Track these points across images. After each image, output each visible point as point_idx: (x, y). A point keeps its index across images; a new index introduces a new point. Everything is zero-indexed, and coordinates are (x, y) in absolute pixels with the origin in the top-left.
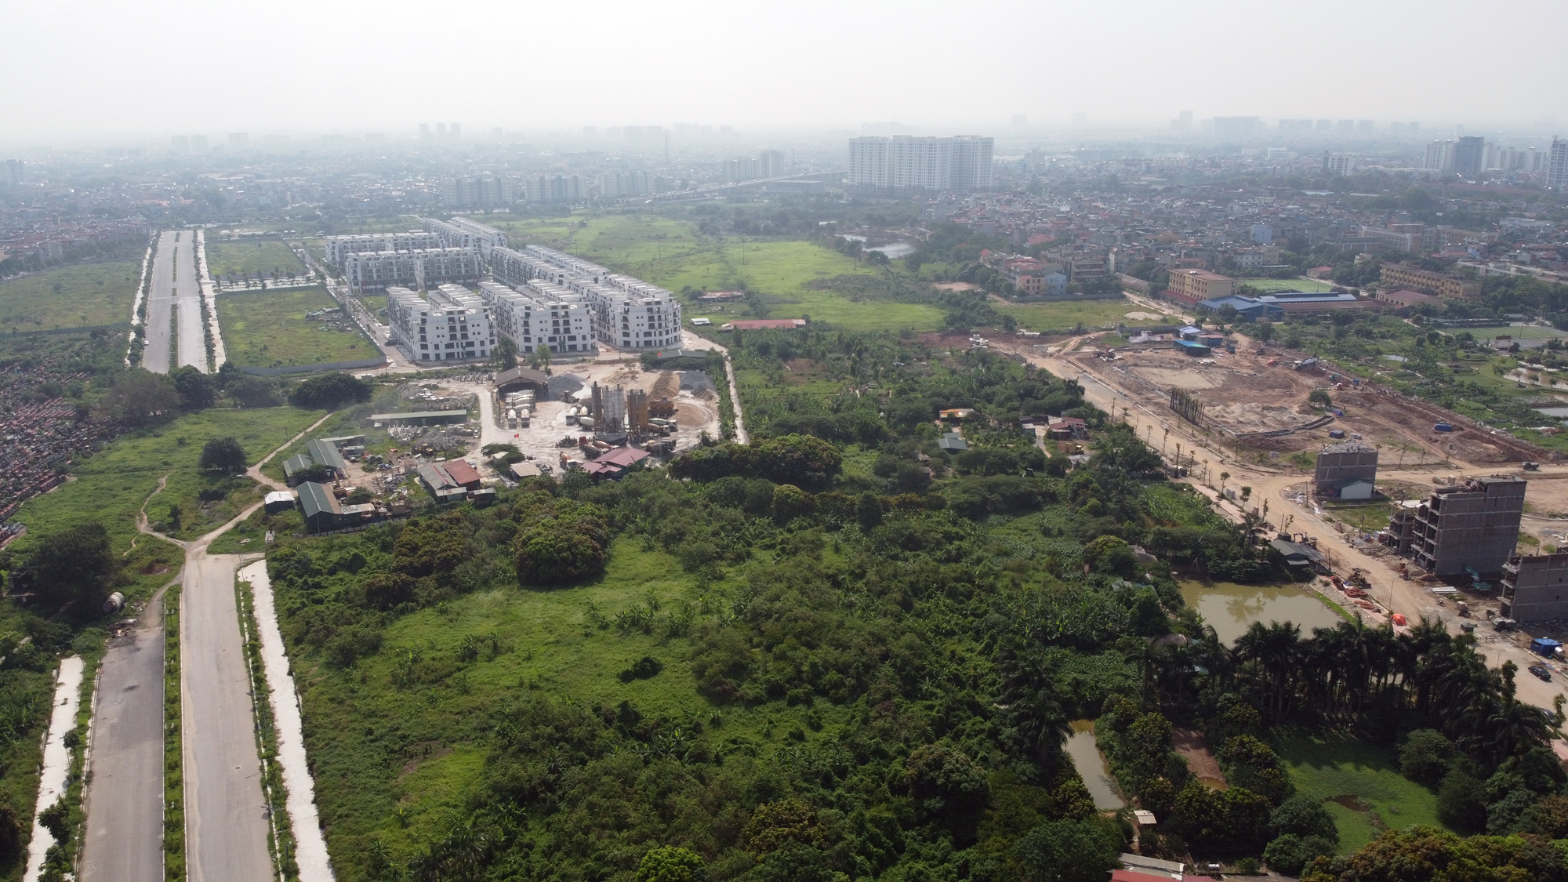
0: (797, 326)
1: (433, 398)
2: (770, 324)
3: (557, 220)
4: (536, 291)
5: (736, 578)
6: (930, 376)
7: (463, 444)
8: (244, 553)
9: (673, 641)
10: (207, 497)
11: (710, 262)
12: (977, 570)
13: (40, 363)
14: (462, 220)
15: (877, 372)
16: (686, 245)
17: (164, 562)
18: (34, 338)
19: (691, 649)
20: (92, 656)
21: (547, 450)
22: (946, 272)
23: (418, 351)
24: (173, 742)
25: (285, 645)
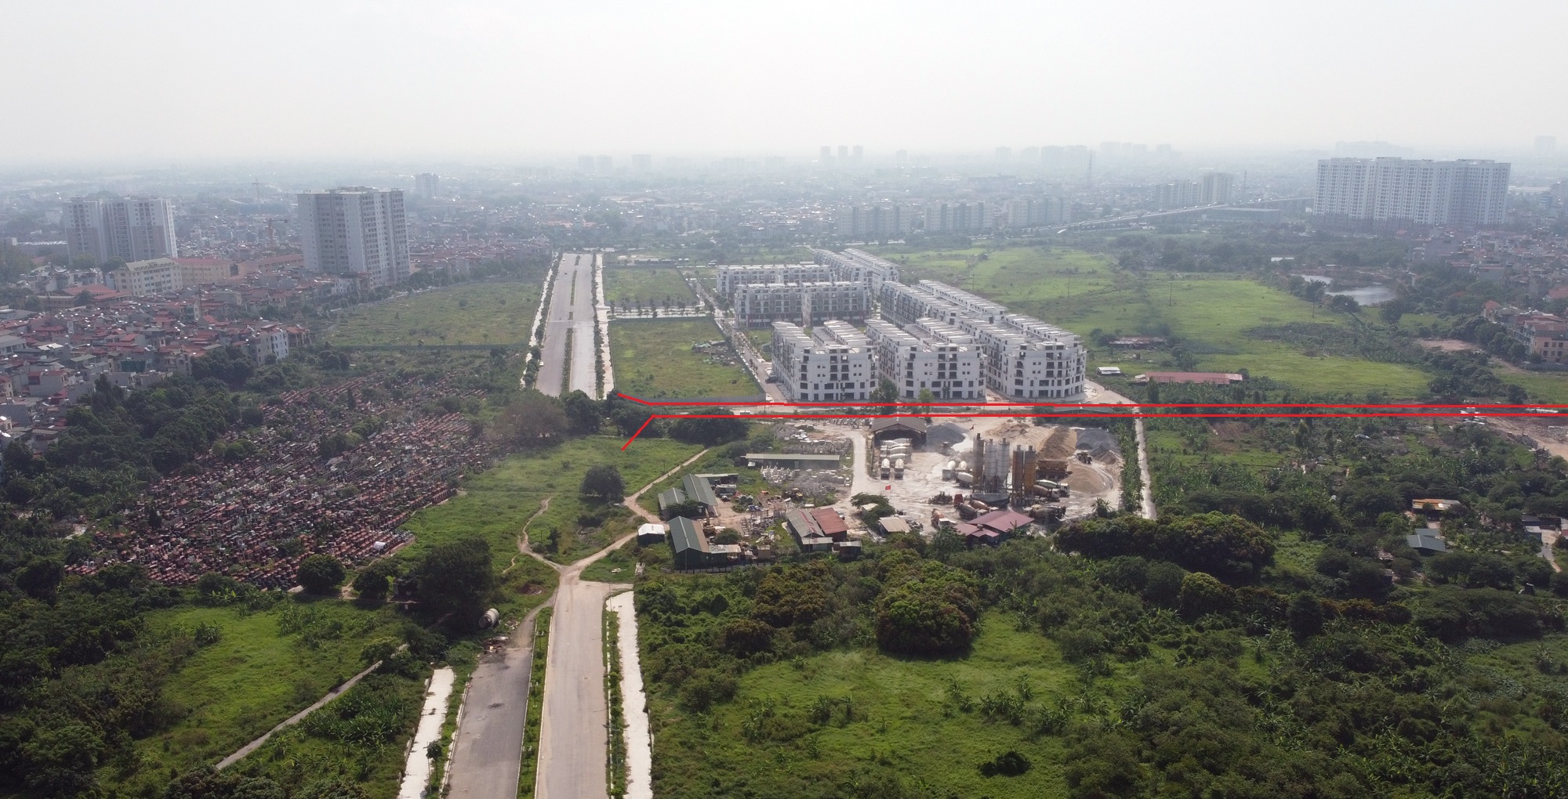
0: (1232, 382)
1: (808, 441)
2: (1196, 377)
3: (954, 252)
4: (924, 331)
5: (1127, 676)
6: (1403, 454)
7: (833, 491)
8: (614, 582)
9: (1045, 739)
10: (586, 523)
11: (1129, 302)
12: (1445, 705)
13: (442, 377)
14: (855, 252)
15: (1332, 444)
16: (1101, 281)
17: (540, 583)
18: (438, 352)
19: (1066, 751)
20: (463, 669)
21: (919, 506)
22: (1435, 326)
23: (796, 387)
24: (528, 766)
25: (644, 681)
